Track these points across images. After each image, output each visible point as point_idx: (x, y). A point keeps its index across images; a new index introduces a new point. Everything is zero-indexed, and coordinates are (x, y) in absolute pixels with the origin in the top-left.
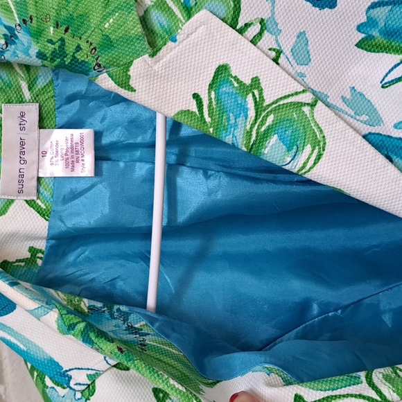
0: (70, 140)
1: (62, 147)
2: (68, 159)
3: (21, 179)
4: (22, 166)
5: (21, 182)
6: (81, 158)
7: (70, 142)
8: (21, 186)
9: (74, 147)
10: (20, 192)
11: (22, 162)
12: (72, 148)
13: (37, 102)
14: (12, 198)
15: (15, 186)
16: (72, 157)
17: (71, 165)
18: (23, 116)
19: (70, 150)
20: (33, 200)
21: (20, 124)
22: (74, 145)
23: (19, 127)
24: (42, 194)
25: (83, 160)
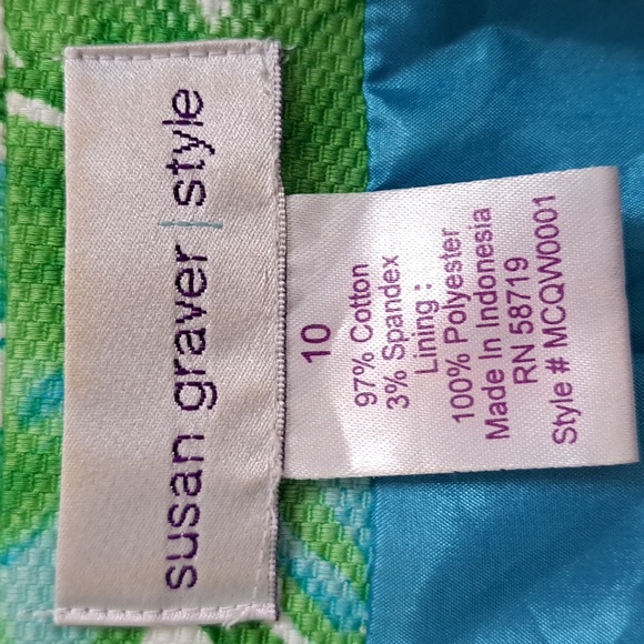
0: (469, 246)
1: (424, 295)
2: (462, 361)
3: (182, 500)
4: (189, 423)
5: (182, 520)
6: (541, 355)
7: (469, 259)
8: (184, 546)
9: (502, 288)
10: (180, 578)
11: (190, 395)
12: (486, 292)
13: (268, 32)
14: (131, 618)
15: (152, 545)
16: (490, 349)
17: (483, 402)
18: (187, 118)
19: (473, 308)
20: (254, 625)
21: (174, 167)
22: (501, 275)
23: (169, 180)
24: (302, 583)
25: (558, 366)
